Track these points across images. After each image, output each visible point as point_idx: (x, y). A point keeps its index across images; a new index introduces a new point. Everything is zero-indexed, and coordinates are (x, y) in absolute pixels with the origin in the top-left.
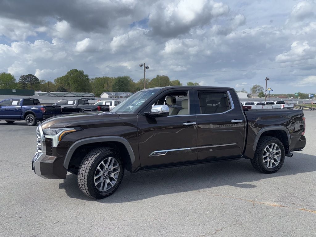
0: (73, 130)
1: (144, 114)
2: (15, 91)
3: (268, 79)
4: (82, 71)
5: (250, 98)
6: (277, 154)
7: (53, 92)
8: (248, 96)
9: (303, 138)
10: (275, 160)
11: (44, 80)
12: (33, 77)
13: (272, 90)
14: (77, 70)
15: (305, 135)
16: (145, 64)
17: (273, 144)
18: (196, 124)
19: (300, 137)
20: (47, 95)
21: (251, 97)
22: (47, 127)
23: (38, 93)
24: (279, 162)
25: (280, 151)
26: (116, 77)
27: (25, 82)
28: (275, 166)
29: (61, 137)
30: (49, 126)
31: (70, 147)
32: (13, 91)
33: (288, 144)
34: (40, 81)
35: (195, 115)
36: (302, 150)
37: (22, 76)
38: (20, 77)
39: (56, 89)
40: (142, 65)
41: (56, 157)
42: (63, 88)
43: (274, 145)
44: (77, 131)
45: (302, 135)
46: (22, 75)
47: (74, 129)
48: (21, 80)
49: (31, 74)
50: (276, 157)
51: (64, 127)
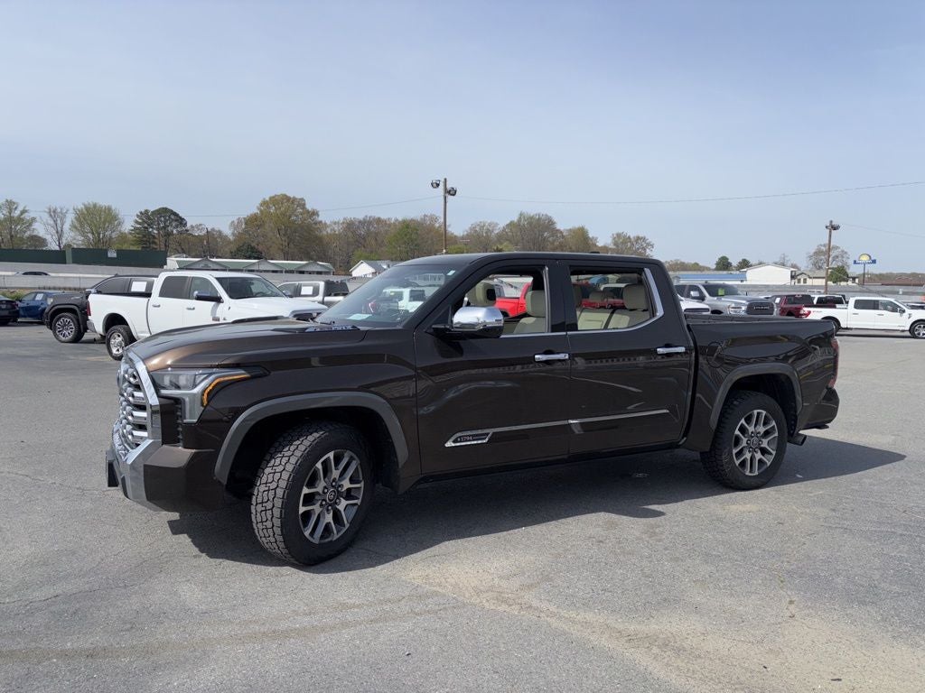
0: (240, 374)
1: (432, 330)
2: (115, 255)
3: (835, 228)
4: (302, 199)
5: (802, 283)
6: (767, 433)
7: (218, 257)
8: (793, 277)
9: (832, 397)
10: (764, 451)
11: (201, 225)
12: (172, 217)
13: (874, 262)
14: (288, 195)
15: (835, 387)
16: (445, 180)
17: (756, 412)
18: (567, 357)
19: (825, 390)
20: (201, 266)
21: (805, 281)
22: (163, 365)
23: (177, 261)
24: (774, 453)
25: (774, 427)
26: (400, 219)
27: (151, 230)
28: (765, 467)
29: (208, 394)
30: (169, 362)
31: (234, 421)
32: (109, 255)
33: (796, 412)
34: (192, 227)
35: (564, 333)
36: (828, 427)
37: (141, 213)
38: (138, 216)
39: (234, 249)
40: (438, 185)
41: (194, 451)
42: (253, 248)
43: (758, 413)
44: (253, 378)
45: (830, 386)
46: (143, 211)
47: (243, 372)
48: (139, 224)
49: (166, 209)
50: (765, 444)
51: (217, 367)
